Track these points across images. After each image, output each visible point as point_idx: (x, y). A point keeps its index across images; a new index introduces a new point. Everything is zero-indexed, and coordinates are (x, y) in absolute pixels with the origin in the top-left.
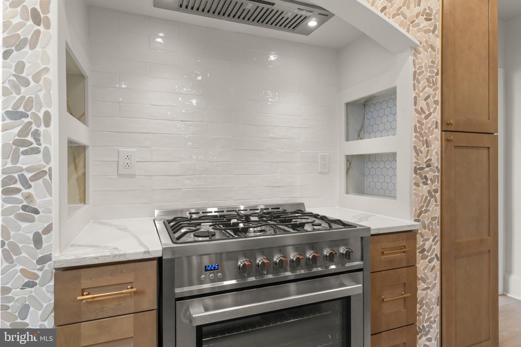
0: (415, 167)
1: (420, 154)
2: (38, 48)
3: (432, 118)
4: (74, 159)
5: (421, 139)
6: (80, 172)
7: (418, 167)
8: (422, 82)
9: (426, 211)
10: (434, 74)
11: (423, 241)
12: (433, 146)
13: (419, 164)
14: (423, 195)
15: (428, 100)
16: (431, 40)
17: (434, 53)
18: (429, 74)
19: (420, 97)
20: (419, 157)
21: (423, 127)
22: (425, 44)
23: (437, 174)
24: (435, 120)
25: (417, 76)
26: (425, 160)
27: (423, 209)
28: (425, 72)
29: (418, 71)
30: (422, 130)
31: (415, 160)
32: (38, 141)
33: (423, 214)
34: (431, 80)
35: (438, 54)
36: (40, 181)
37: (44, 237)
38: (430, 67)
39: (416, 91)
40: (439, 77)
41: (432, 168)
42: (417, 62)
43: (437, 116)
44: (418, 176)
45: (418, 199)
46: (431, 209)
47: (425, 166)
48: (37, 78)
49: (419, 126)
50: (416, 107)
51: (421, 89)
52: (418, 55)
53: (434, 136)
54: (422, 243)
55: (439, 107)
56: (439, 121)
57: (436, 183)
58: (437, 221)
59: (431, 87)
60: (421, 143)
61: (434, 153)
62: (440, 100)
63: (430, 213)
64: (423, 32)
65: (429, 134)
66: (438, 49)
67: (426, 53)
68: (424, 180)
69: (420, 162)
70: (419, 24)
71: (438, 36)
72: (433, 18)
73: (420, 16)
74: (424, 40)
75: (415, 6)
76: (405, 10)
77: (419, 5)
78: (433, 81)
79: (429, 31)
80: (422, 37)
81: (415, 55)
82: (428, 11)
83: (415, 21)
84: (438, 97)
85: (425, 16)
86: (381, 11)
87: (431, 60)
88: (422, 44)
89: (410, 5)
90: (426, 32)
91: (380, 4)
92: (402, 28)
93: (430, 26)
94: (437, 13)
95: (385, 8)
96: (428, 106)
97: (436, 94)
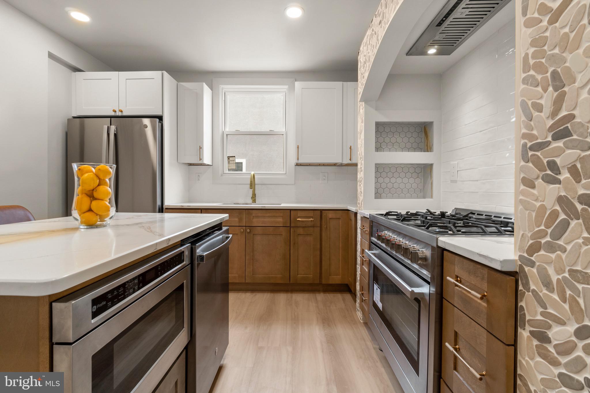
1: (536, 115)
5: (539, 77)
7: (529, 144)
9: (551, 248)
13: (533, 137)
14: (543, 208)
20: (532, 123)
26: (550, 124)
27: (543, 241)
33: (542, 252)
44: (530, 165)
45: (530, 215)
47: (550, 139)
54: (539, 317)
60: (540, 89)
68: (549, 172)
69: (535, 132)
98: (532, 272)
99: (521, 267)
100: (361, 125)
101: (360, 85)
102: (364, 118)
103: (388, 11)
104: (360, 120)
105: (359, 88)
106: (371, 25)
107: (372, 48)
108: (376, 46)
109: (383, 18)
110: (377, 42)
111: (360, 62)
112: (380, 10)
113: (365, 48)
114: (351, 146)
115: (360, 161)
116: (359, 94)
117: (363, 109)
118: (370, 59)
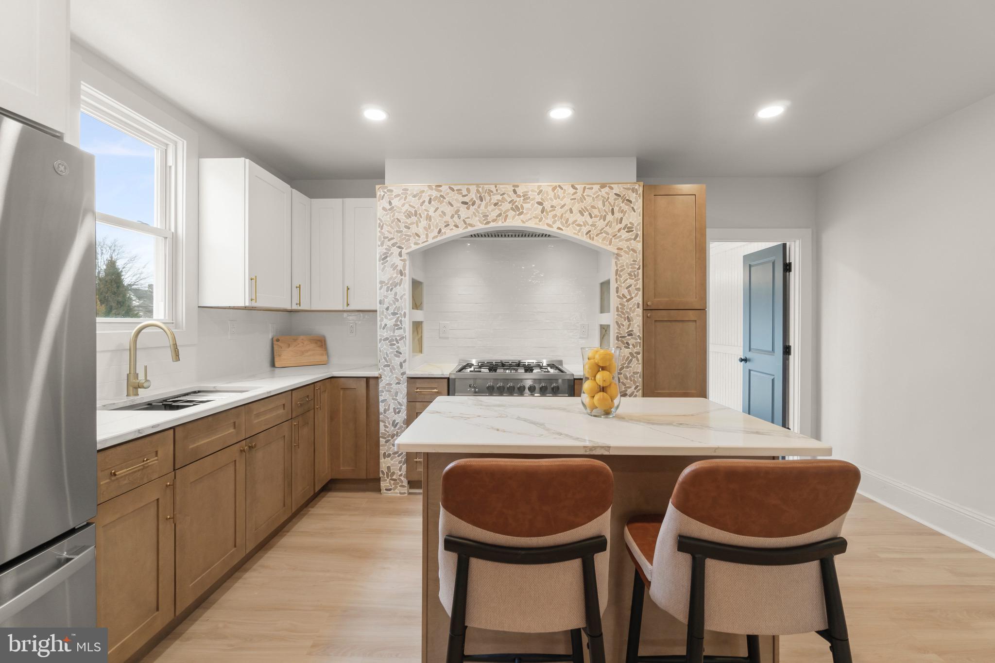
0: (617, 336)
1: (622, 327)
2: (402, 286)
3: (634, 301)
4: (417, 328)
5: (623, 316)
6: (420, 336)
7: (619, 336)
8: (623, 277)
9: (627, 367)
10: (636, 270)
11: (624, 388)
12: (634, 321)
13: (621, 334)
14: (625, 356)
15: (630, 289)
16: (633, 245)
17: (635, 254)
18: (630, 270)
19: (621, 286)
21: (625, 308)
22: (626, 249)
23: (639, 341)
24: (637, 302)
26: (627, 331)
27: (625, 366)
28: (626, 269)
29: (619, 269)
31: (617, 331)
32: (401, 324)
33: (625, 369)
35: (639, 254)
36: (402, 341)
37: (403, 364)
38: (631, 265)
39: (618, 283)
40: (641, 271)
41: (633, 336)
42: (618, 263)
43: (639, 299)
44: (620, 342)
46: (632, 366)
47: (626, 335)
48: (401, 298)
49: (621, 307)
50: (618, 294)
51: (622, 281)
52: (620, 258)
53: (635, 313)
54: (624, 389)
55: (640, 293)
56: (641, 303)
57: (638, 347)
58: (639, 375)
59: (633, 279)
60: (623, 319)
61: (636, 326)
62: (641, 287)
63: (631, 369)
64: (624, 241)
65: (631, 313)
66: (640, 251)
67: (627, 255)
68: (626, 345)
69: (622, 332)
70: (621, 236)
71: (639, 242)
72: (634, 229)
73: (622, 230)
74: (626, 246)
75: (617, 225)
76: (607, 229)
77: (621, 223)
78: (634, 274)
79: (630, 239)
80: (624, 245)
81: (617, 258)
82: (629, 225)
83: (617, 234)
84: (640, 285)
85: (626, 230)
86: (587, 234)
87: (632, 260)
88: (624, 249)
89: (613, 225)
90: (627, 240)
91: (585, 230)
92: (605, 242)
93: (631, 235)
94: (638, 225)
95: (590, 231)
96: (629, 292)
97: (637, 283)
100: (394, 276)
101: (386, 228)
102: (407, 272)
103: (486, 207)
104: (389, 270)
105: (379, 229)
106: (434, 187)
107: (439, 212)
108: (452, 217)
109: (473, 204)
110: (456, 216)
111: (390, 203)
112: (465, 193)
113: (413, 198)
114: (300, 285)
115: (392, 316)
116: (385, 238)
117: (404, 260)
118: (433, 220)
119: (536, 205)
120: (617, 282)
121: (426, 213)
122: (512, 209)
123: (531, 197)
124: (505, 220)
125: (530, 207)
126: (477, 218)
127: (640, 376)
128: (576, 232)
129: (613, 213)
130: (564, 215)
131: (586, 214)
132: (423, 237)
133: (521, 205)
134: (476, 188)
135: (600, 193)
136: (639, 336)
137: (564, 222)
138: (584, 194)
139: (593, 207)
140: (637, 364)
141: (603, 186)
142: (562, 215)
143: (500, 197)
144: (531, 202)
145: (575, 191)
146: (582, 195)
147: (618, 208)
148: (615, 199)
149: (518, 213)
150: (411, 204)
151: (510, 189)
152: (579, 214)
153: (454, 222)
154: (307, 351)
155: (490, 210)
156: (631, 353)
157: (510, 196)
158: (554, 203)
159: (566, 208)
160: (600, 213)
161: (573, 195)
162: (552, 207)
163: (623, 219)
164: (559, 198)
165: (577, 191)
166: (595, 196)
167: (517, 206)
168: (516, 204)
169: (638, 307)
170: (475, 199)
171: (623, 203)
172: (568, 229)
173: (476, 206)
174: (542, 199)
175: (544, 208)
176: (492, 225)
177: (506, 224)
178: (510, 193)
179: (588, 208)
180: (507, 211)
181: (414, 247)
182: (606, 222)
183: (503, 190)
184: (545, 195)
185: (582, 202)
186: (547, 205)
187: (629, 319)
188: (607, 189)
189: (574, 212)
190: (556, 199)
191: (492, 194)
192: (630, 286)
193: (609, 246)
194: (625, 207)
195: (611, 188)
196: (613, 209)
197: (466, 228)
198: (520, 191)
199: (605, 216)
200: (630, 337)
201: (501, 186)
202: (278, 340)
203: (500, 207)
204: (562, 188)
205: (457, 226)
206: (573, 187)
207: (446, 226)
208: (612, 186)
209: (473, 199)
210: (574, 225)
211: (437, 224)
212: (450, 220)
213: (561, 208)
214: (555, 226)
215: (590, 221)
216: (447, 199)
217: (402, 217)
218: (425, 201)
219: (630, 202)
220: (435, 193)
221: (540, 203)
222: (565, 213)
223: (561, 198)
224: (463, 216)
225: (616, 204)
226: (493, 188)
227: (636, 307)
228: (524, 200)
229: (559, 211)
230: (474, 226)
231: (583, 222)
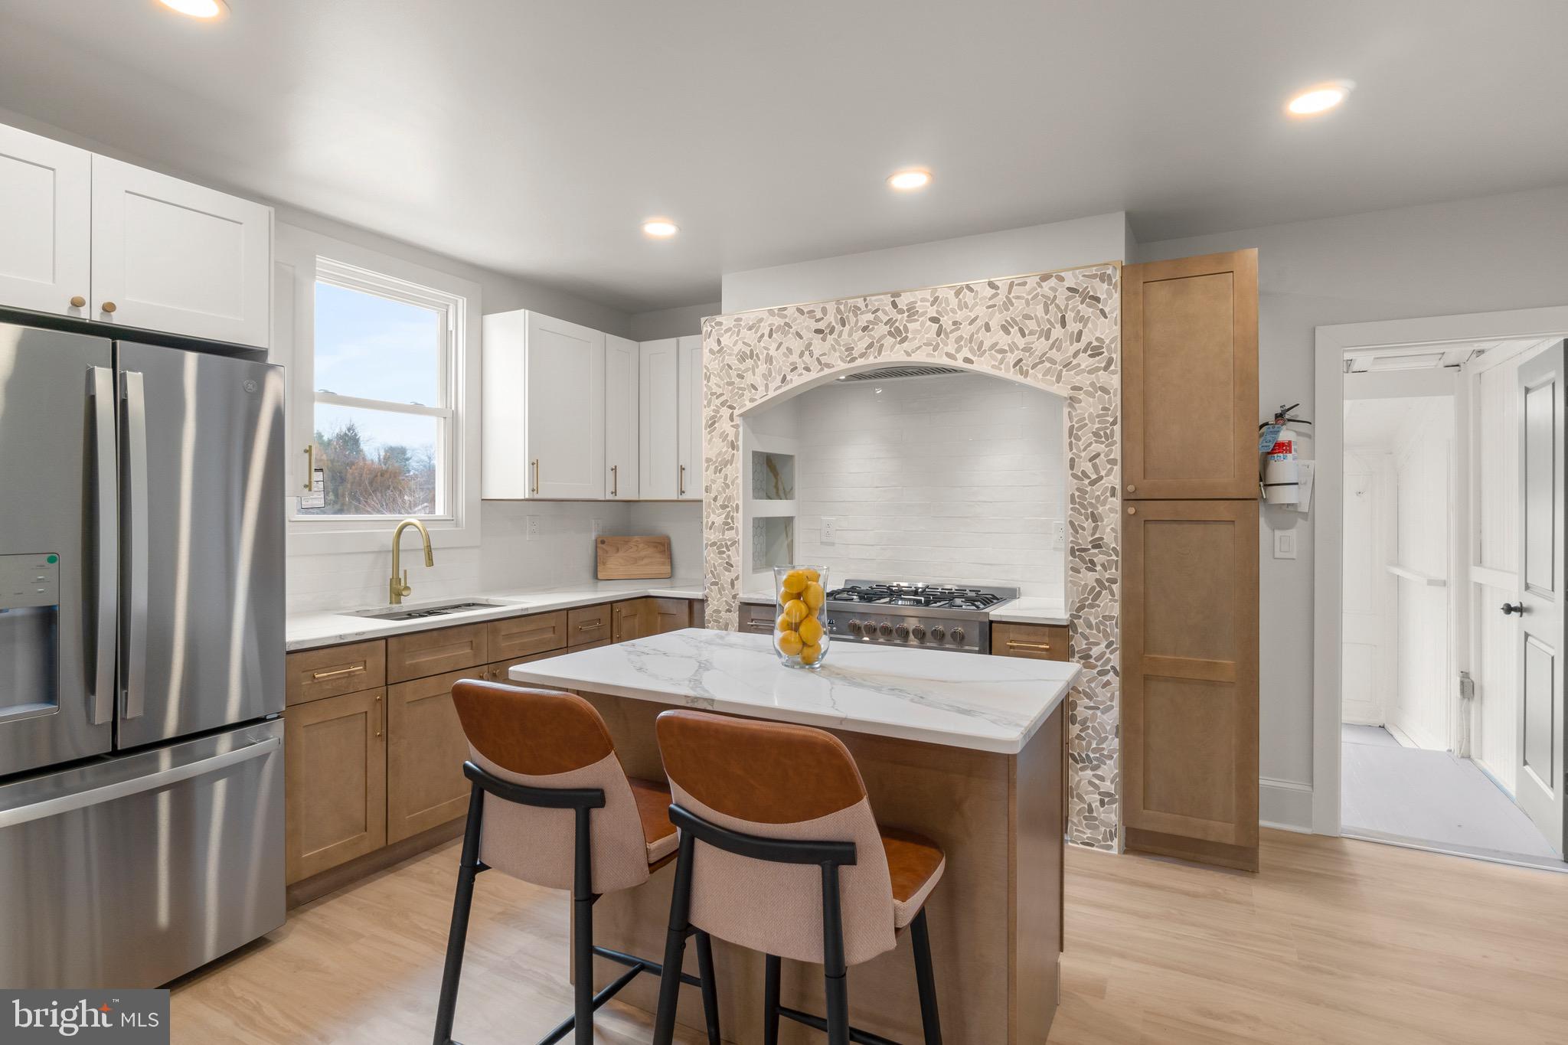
0: (1072, 548)
1: (1080, 531)
2: (734, 465)
3: (1105, 484)
5: (1083, 511)
7: (1076, 548)
8: (1083, 439)
9: (1092, 606)
10: (1108, 425)
11: (1086, 645)
12: (1106, 520)
13: (1079, 544)
14: (1086, 585)
15: (1097, 461)
16: (1102, 380)
17: (1107, 397)
18: (1097, 426)
19: (1080, 457)
20: (1078, 535)
21: (1087, 496)
22: (1090, 389)
23: (1114, 558)
24: (1110, 486)
25: (1075, 432)
26: (1090, 539)
27: (1087, 603)
28: (1090, 425)
29: (1076, 426)
30: (1085, 499)
31: (1072, 539)
33: (1086, 609)
34: (1102, 433)
35: (1115, 396)
38: (1098, 416)
39: (1074, 451)
40: (1117, 428)
41: (1104, 549)
42: (1074, 414)
43: (1114, 479)
44: (1077, 559)
45: (1077, 589)
46: (1102, 605)
47: (1090, 547)
49: (1079, 495)
50: (1074, 472)
51: (1082, 448)
52: (1077, 405)
53: (1107, 507)
54: (1084, 646)
55: (1117, 468)
56: (1118, 487)
57: (1114, 570)
58: (1114, 622)
59: (1102, 443)
60: (1083, 517)
61: (1108, 530)
62: (1119, 458)
63: (1099, 609)
64: (1086, 374)
65: (1099, 506)
66: (1116, 390)
67: (1091, 400)
68: (1089, 565)
69: (1081, 542)
70: (1079, 365)
71: (1114, 372)
72: (1104, 350)
73: (1081, 354)
74: (1088, 383)
75: (1071, 344)
76: (1053, 354)
77: (1078, 341)
78: (1105, 433)
79: (1097, 369)
80: (1084, 380)
81: (1071, 406)
82: (1095, 343)
83: (1071, 362)
84: (1116, 453)
85: (1089, 352)
86: (1015, 365)
87: (1101, 407)
88: (1085, 389)
89: (1064, 345)
90: (1090, 372)
91: (1011, 358)
92: (1048, 377)
93: (1099, 362)
94: (1112, 342)
95: (1021, 360)
96: (1095, 467)
97: (1111, 451)
98: (1079, 622)
99: (1072, 622)
100: (724, 450)
101: (714, 380)
102: (740, 443)
103: (850, 335)
104: (717, 441)
105: (705, 382)
106: (776, 311)
107: (783, 349)
108: (801, 355)
109: (831, 332)
110: (807, 353)
111: (719, 342)
112: (819, 315)
113: (749, 332)
114: (616, 467)
115: (721, 510)
116: (713, 394)
117: (736, 427)
118: (775, 363)
119: (929, 323)
120: (1071, 450)
121: (765, 352)
122: (890, 333)
123: (920, 311)
124: (879, 354)
125: (919, 328)
126: (837, 354)
127: (1116, 623)
128: (997, 364)
129: (1063, 324)
130: (975, 336)
131: (1014, 330)
132: (761, 389)
133: (905, 327)
134: (836, 306)
135: (1039, 290)
136: (1114, 549)
137: (976, 348)
138: (1011, 296)
139: (1027, 317)
140: (1111, 600)
141: (1045, 278)
142: (972, 336)
143: (870, 317)
144: (921, 319)
145: (994, 291)
146: (1007, 297)
147: (1073, 315)
148: (1068, 299)
149: (899, 339)
150: (745, 341)
151: (888, 299)
152: (1002, 332)
153: (804, 363)
154: (643, 558)
155: (856, 339)
156: (1098, 581)
157: (886, 313)
158: (959, 316)
159: (979, 323)
160: (1039, 326)
161: (990, 299)
162: (955, 323)
163: (1083, 333)
164: (967, 308)
165: (999, 291)
166: (1030, 297)
167: (897, 329)
168: (897, 324)
169: (1113, 495)
170: (834, 324)
171: (1082, 303)
172: (983, 359)
173: (835, 335)
174: (938, 312)
175: (941, 326)
176: (860, 362)
177: (881, 359)
178: (887, 309)
179: (1017, 319)
180: (883, 337)
181: (749, 405)
182: (1051, 341)
183: (876, 303)
184: (944, 305)
185: (1007, 309)
186: (946, 322)
187: (1095, 518)
188: (1053, 282)
189: (992, 329)
190: (961, 310)
191: (859, 312)
192: (1098, 455)
193: (1057, 384)
194: (1086, 310)
195: (1061, 279)
196: (1063, 317)
197: (822, 370)
198: (903, 302)
199: (1049, 330)
200: (1096, 551)
201: (874, 298)
202: (603, 542)
203: (872, 333)
204: (971, 290)
205: (807, 369)
206: (992, 285)
207: (792, 371)
208: (1063, 274)
209: (831, 322)
210: (993, 352)
211: (780, 368)
212: (798, 360)
213: (970, 324)
214: (960, 356)
215: (1021, 342)
216: (794, 328)
217: (734, 361)
218: (763, 334)
219: (1097, 299)
220: (778, 321)
221: (934, 320)
222: (978, 332)
223: (970, 306)
224: (816, 353)
225: (1070, 307)
226: (860, 303)
227: (1108, 494)
228: (908, 316)
229: (966, 330)
230: (833, 366)
231: (1009, 345)
